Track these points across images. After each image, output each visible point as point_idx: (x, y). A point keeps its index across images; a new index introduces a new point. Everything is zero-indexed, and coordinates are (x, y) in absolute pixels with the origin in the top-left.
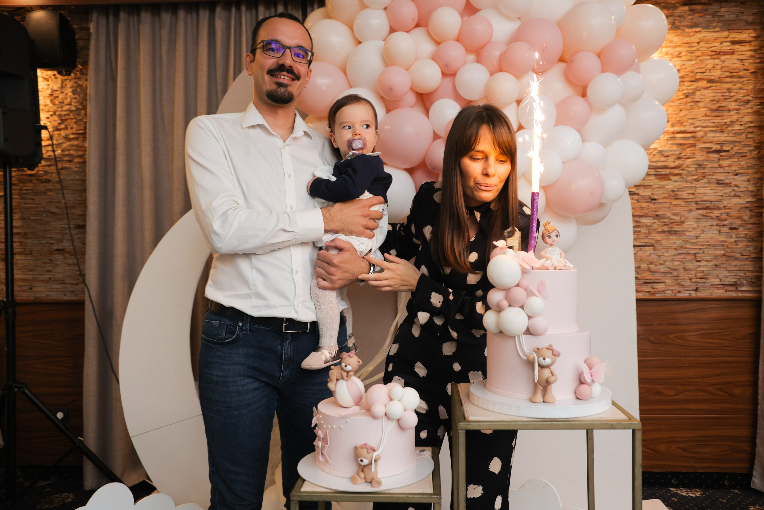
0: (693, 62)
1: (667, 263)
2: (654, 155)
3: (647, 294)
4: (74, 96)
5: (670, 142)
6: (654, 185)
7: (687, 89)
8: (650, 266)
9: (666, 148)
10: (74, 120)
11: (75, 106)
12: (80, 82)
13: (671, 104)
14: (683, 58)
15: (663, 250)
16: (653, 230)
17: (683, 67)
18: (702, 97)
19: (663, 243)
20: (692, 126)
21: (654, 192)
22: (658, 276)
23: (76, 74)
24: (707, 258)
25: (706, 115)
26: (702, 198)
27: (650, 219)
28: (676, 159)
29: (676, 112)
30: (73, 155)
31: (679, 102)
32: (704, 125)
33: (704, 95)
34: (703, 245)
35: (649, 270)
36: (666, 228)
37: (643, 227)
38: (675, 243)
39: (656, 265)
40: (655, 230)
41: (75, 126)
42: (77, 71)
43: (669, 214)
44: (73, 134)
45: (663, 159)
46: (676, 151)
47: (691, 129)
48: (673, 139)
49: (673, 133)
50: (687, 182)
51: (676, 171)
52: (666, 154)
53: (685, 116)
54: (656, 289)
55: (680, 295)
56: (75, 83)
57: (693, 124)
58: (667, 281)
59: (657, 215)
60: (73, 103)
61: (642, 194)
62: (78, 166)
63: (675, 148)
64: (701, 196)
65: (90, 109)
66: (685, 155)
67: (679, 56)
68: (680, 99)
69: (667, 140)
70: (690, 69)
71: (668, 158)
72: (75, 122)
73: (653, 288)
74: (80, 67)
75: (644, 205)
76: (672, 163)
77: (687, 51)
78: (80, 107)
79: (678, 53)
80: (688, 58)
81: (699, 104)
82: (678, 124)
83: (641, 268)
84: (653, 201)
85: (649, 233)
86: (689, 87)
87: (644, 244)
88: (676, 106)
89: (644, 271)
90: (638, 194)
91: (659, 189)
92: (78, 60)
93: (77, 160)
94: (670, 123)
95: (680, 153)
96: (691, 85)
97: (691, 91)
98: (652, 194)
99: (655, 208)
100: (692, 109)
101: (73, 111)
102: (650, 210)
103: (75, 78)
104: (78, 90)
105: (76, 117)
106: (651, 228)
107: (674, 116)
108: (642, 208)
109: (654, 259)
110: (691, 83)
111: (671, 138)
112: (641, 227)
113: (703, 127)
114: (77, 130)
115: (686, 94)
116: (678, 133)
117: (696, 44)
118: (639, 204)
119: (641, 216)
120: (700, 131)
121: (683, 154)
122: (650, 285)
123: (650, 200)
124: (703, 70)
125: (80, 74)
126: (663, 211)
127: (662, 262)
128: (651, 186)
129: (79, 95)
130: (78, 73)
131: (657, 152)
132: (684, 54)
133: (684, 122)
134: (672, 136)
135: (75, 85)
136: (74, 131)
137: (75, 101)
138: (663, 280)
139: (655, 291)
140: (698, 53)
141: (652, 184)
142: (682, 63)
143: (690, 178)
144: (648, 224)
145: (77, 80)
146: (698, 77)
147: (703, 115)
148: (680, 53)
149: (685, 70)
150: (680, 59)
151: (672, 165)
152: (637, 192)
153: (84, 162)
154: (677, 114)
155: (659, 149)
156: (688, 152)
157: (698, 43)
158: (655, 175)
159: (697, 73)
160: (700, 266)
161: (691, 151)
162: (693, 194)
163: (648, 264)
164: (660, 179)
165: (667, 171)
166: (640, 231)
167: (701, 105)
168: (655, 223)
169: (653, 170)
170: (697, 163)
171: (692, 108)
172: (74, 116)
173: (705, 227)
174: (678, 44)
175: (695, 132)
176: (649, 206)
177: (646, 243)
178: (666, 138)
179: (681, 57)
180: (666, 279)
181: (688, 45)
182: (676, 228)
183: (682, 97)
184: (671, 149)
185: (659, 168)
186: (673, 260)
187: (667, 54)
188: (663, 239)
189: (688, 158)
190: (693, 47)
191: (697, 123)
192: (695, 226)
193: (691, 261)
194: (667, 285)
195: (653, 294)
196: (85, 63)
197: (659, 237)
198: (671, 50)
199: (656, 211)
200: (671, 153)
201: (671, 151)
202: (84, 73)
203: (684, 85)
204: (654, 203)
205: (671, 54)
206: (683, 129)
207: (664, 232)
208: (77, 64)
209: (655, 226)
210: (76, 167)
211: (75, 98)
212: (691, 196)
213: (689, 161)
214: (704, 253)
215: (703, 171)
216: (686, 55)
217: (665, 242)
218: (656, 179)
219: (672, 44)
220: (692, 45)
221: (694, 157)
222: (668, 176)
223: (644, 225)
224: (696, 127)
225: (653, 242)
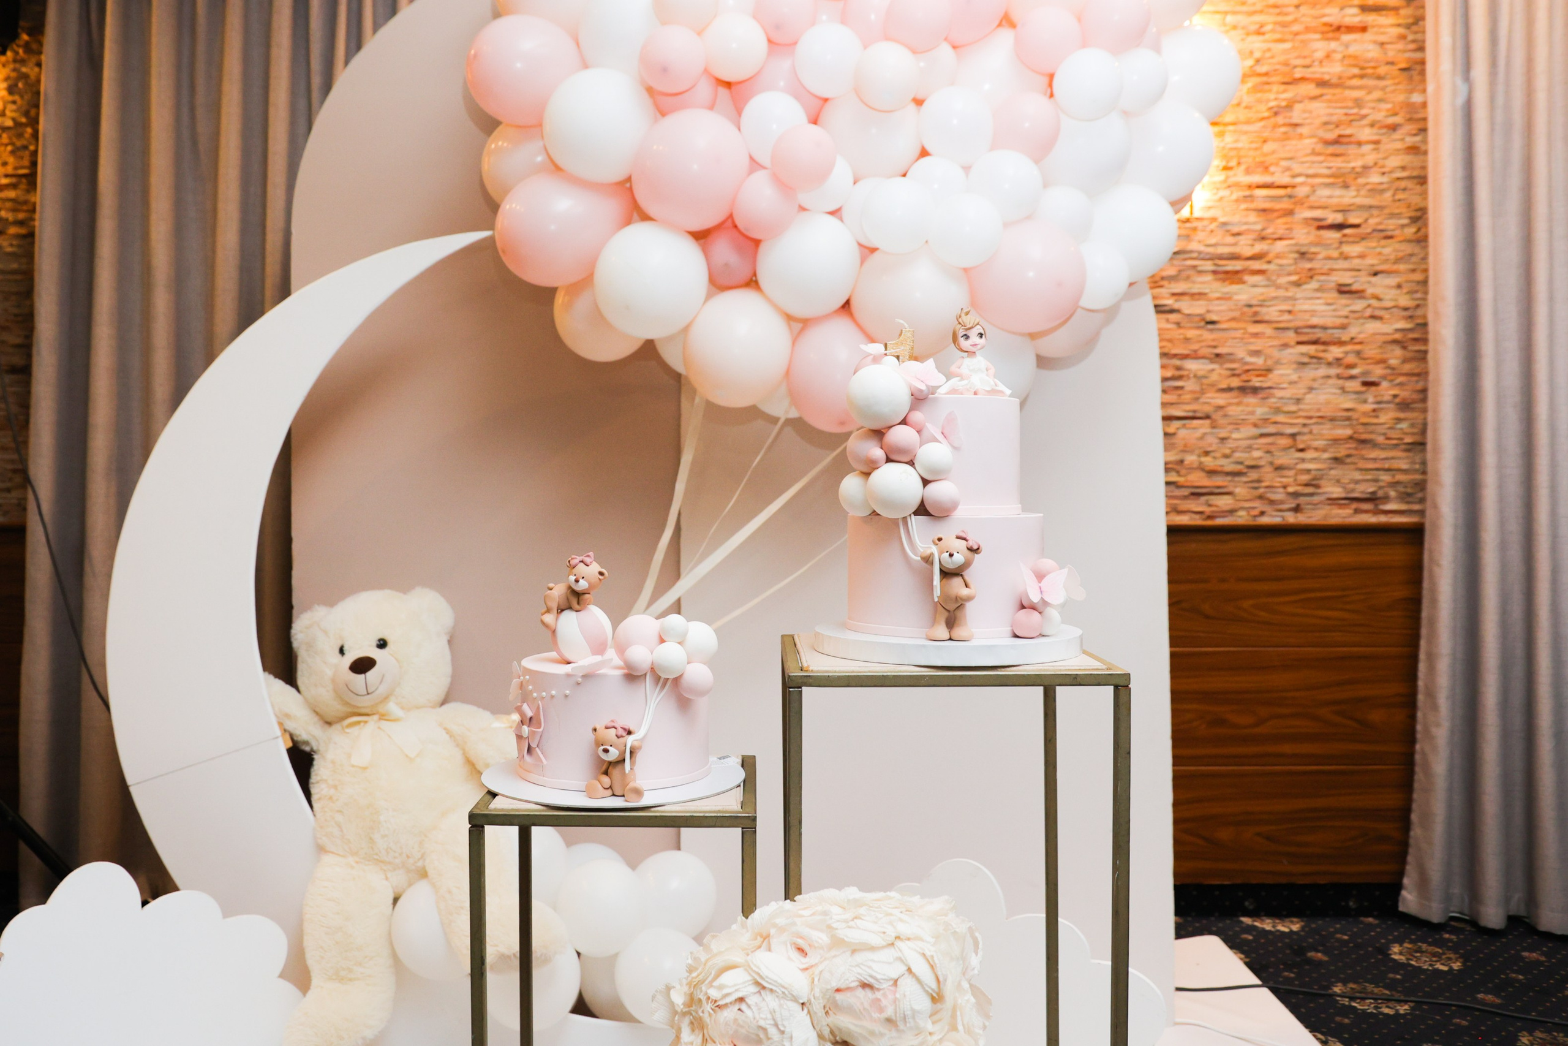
0: (1287, 45)
1: (1237, 455)
2: (1212, 231)
3: (1197, 517)
4: (10, 98)
5: (1243, 206)
6: (1212, 292)
7: (1276, 99)
8: (1203, 459)
9: (1236, 219)
10: (9, 148)
11: (13, 119)
12: (24, 70)
13: (1246, 128)
14: (1267, 37)
15: (1231, 427)
16: (1208, 385)
17: (1268, 55)
18: (1306, 115)
19: (1230, 413)
20: (1287, 173)
21: (1211, 308)
22: (1219, 481)
23: (17, 53)
24: (1317, 444)
25: (1314, 153)
26: (1308, 320)
27: (1203, 364)
28: (1255, 240)
29: (1254, 145)
30: (7, 220)
31: (1262, 124)
32: (1311, 172)
33: (1310, 112)
34: (1310, 418)
35: (1201, 468)
36: (1235, 382)
37: (1188, 377)
38: (1253, 413)
39: (1215, 458)
40: (1212, 385)
41: (11, 160)
42: (18, 46)
43: (1241, 353)
44: (6, 176)
45: (1230, 240)
46: (1254, 223)
47: (1285, 179)
48: (1249, 199)
49: (1250, 187)
50: (1278, 287)
51: (1256, 265)
52: (1236, 229)
53: (1273, 152)
54: (1216, 506)
55: (1265, 520)
56: (14, 70)
57: (1288, 169)
58: (1238, 490)
59: (1218, 355)
60: (8, 113)
61: (1187, 311)
62: (14, 242)
63: (1252, 217)
64: (1307, 316)
65: (44, 124)
66: (1273, 233)
67: (1259, 33)
68: (1263, 119)
69: (1237, 201)
70: (1282, 58)
71: (1240, 238)
72: (12, 152)
73: (1210, 505)
74: (25, 37)
75: (1191, 333)
76: (1249, 248)
77: (1276, 23)
78: (24, 120)
79: (1256, 27)
80: (1277, 36)
81: (1299, 130)
82: (1260, 170)
83: (1186, 463)
84: (1210, 326)
85: (1203, 392)
86: (1277, 95)
87: (1190, 414)
88: (1255, 132)
89: (1191, 469)
90: (1177, 311)
91: (1222, 302)
92: (22, 23)
93: (13, 230)
94: (1243, 167)
95: (1263, 230)
96: (1285, 91)
97: (1284, 104)
98: (1208, 311)
99: (1214, 340)
100: (1288, 139)
101: (8, 128)
102: (1204, 344)
103: (15, 61)
104: (20, 85)
105: (14, 140)
106: (1205, 381)
107: (1252, 153)
108: (1187, 340)
109: (1211, 445)
110: (1283, 87)
111: (1245, 197)
112: (1185, 379)
113: (1307, 176)
114: (16, 168)
115: (1275, 109)
116: (1259, 187)
117: (1291, 9)
118: (1181, 331)
119: (1185, 357)
120: (1302, 184)
121: (1270, 231)
122: (1203, 499)
123: (1202, 324)
124: (1307, 62)
125: (25, 52)
126: (1230, 347)
127: (1227, 451)
128: (1205, 294)
129: (22, 97)
130: (21, 51)
131: (1218, 227)
132: (1269, 27)
133: (1272, 164)
134: (1247, 193)
135: (14, 75)
136: (9, 169)
137: (14, 107)
138: (1230, 489)
139: (1213, 512)
140: (1296, 28)
141: (1206, 291)
142: (1265, 46)
143: (1283, 280)
144: (1200, 373)
145: (17, 65)
146: (1298, 75)
147: (1309, 151)
148: (1262, 27)
149: (1271, 61)
150: (1261, 38)
151: (1248, 252)
152: (1176, 306)
153: (31, 235)
154: (1256, 149)
155: (1222, 220)
156: (1278, 226)
157: (1297, 6)
158: (1214, 272)
159: (1295, 67)
160: (1303, 460)
161: (1286, 223)
162: (1290, 312)
163: (1199, 456)
164: (1224, 280)
165: (1237, 265)
166: (1181, 388)
167: (1304, 130)
168: (1213, 370)
169: (1209, 263)
170: (1296, 248)
171: (1286, 137)
172: (10, 138)
173: (1314, 380)
174: (1258, 7)
175: (1294, 187)
176: (1201, 335)
177: (1195, 411)
178: (1234, 197)
179: (1263, 34)
180: (1236, 487)
181: (1277, 11)
182: (1256, 382)
183: (1266, 114)
184: (1244, 220)
185: (1221, 257)
186: (1250, 448)
187: (1235, 27)
188: (1230, 404)
189: (1280, 239)
190: (1286, 14)
191: (1297, 168)
192: (1294, 377)
193: (1286, 449)
194: (1237, 498)
195: (1210, 517)
196: (37, 30)
197: (1220, 400)
198: (1242, 20)
199: (1215, 347)
200: (1244, 227)
201: (1246, 223)
202: (34, 50)
203: (1270, 91)
204: (1211, 330)
205: (1243, 28)
206: (1268, 179)
207: (1229, 389)
208: (20, 30)
209: (1214, 377)
210: (11, 245)
211: (14, 102)
212: (1286, 317)
213: (1280, 246)
214: (1311, 432)
215: (1308, 265)
216: (1273, 31)
217: (1233, 411)
218: (1216, 280)
219: (1245, 8)
220: (1286, 10)
221: (1290, 236)
222: (1239, 276)
223: (1192, 375)
224: (1294, 176)
225: (1207, 409)
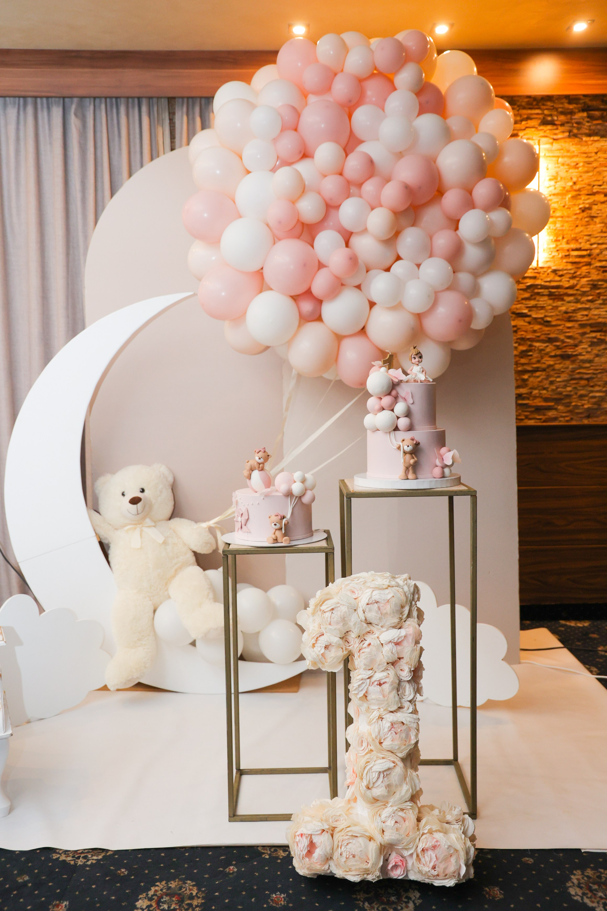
0: (591, 174)
1: (559, 390)
2: (548, 274)
3: (538, 421)
5: (565, 261)
6: (548, 306)
7: (583, 203)
8: (542, 392)
9: (561, 267)
13: (567, 219)
14: (580, 169)
15: (556, 375)
16: (545, 354)
17: (580, 179)
18: (599, 212)
20: (588, 243)
21: (547, 314)
22: (550, 403)
24: (599, 383)
25: (602, 232)
26: (596, 320)
27: (543, 343)
28: (570, 278)
29: (571, 228)
31: (575, 217)
32: (600, 242)
33: (601, 210)
34: (597, 370)
35: (541, 396)
36: (559, 352)
38: (567, 368)
39: (548, 391)
40: (547, 354)
43: (562, 337)
45: (557, 278)
46: (570, 270)
47: (587, 246)
48: (568, 257)
49: (568, 250)
50: (582, 303)
51: (570, 292)
52: (561, 273)
53: (581, 231)
54: (549, 416)
55: (574, 423)
57: (589, 240)
58: (559, 407)
59: (550, 339)
63: (570, 267)
64: (596, 317)
66: (580, 275)
67: (576, 167)
68: (576, 214)
69: (562, 258)
70: (587, 181)
71: (563, 277)
73: (545, 415)
75: (537, 327)
76: (567, 282)
77: (585, 162)
79: (574, 164)
80: (586, 169)
81: (595, 220)
82: (574, 241)
83: (533, 394)
84: (546, 324)
85: (542, 358)
86: (584, 201)
87: (535, 369)
88: (572, 221)
89: (535, 397)
90: (529, 316)
91: (553, 311)
94: (565, 240)
95: (575, 273)
96: (588, 199)
97: (588, 206)
98: (546, 316)
99: (548, 331)
100: (589, 225)
102: (543, 333)
106: (543, 352)
107: (570, 232)
108: (534, 331)
109: (545, 385)
110: (588, 197)
111: (566, 256)
112: (533, 351)
113: (599, 244)
115: (583, 209)
116: (573, 250)
117: (593, 154)
119: (533, 340)
120: (595, 248)
121: (578, 273)
122: (542, 412)
123: (543, 322)
124: (600, 183)
126: (557, 334)
127: (554, 388)
128: (544, 307)
131: (551, 272)
132: (581, 164)
133: (580, 238)
134: (567, 254)
138: (556, 407)
139: (546, 418)
140: (595, 164)
141: (545, 305)
142: (579, 175)
143: (584, 299)
144: (541, 348)
146: (595, 191)
147: (600, 231)
148: (577, 164)
149: (582, 182)
150: (576, 170)
151: (567, 285)
152: (529, 313)
154: (572, 230)
155: (554, 268)
156: (583, 270)
157: (596, 153)
158: (549, 295)
159: (594, 186)
160: (592, 392)
161: (587, 269)
162: (588, 316)
163: (540, 390)
164: (554, 299)
165: (562, 291)
166: (532, 355)
167: (597, 220)
168: (547, 346)
169: (547, 290)
170: (591, 283)
173: (599, 351)
174: (576, 153)
175: (591, 250)
176: (541, 329)
177: (538, 367)
178: (560, 256)
179: (578, 168)
180: (558, 405)
181: (585, 155)
182: (570, 351)
183: (578, 212)
184: (565, 268)
185: (553, 288)
186: (565, 386)
187: (564, 164)
188: (556, 364)
189: (583, 277)
190: (590, 157)
191: (593, 240)
192: (589, 349)
193: (584, 386)
194: (559, 411)
195: (545, 422)
197: (551, 361)
198: (567, 160)
199: (549, 334)
200: (566, 272)
201: (566, 270)
203: (580, 199)
204: (547, 326)
205: (568, 165)
206: (578, 246)
207: (555, 356)
209: (548, 350)
212: (585, 318)
213: (583, 281)
214: (597, 377)
215: (598, 291)
216: (583, 166)
217: (557, 367)
218: (550, 299)
219: (569, 154)
220: (590, 155)
221: (589, 276)
222: (562, 297)
223: (537, 349)
224: (591, 244)
225: (544, 366)
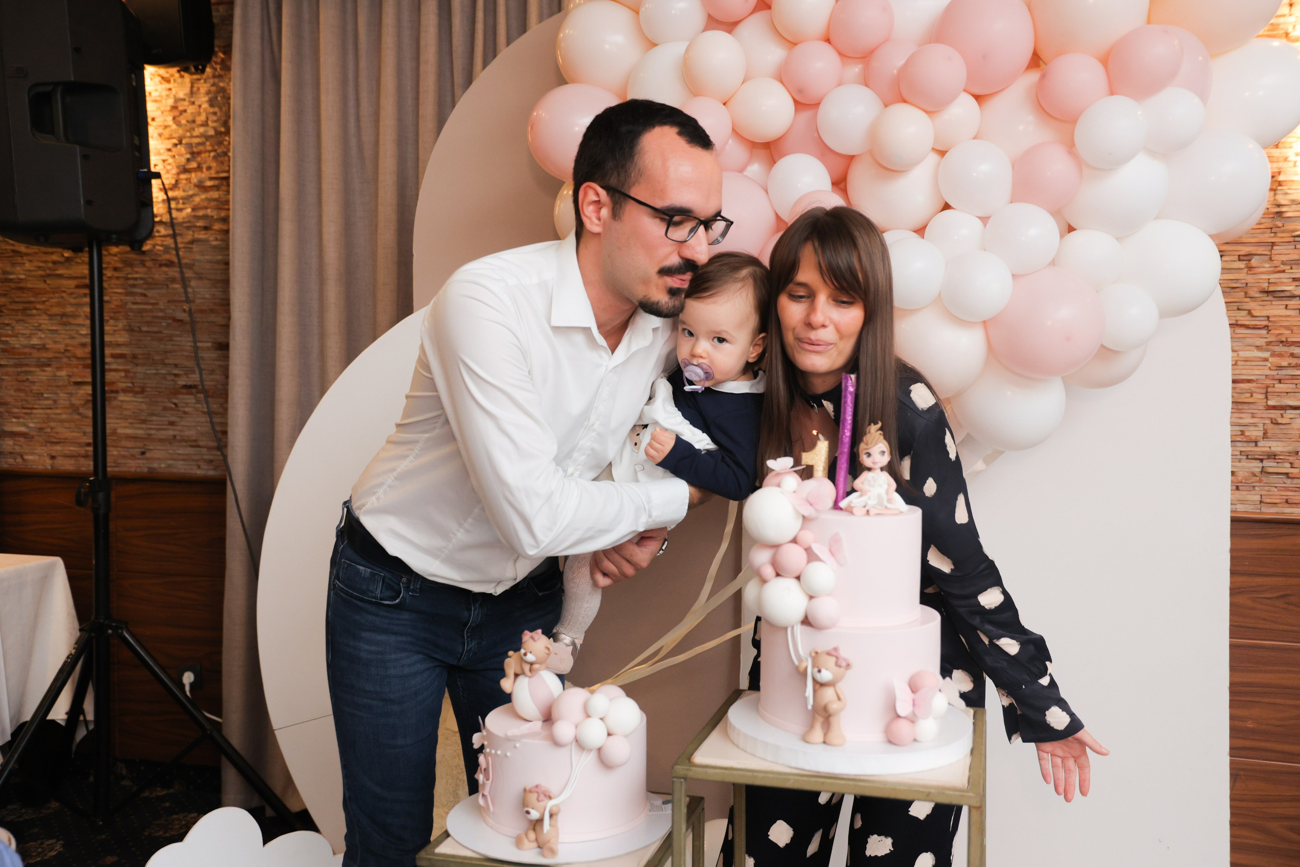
4: (212, 110)
10: (212, 154)
11: (215, 128)
12: (222, 84)
23: (215, 69)
30: (212, 217)
41: (214, 164)
42: (216, 63)
44: (211, 179)
56: (213, 85)
60: (210, 123)
62: (219, 237)
65: (236, 138)
72: (214, 157)
74: (221, 55)
78: (223, 129)
92: (217, 42)
93: (217, 226)
101: (211, 136)
103: (214, 76)
104: (219, 98)
105: (216, 147)
114: (218, 172)
125: (221, 69)
129: (221, 109)
130: (218, 67)
135: (213, 89)
136: (213, 173)
137: (215, 118)
145: (216, 80)
153: (227, 232)
172: (212, 145)
196: (228, 49)
202: (226, 67)
208: (216, 49)
210: (216, 239)
211: (215, 113)
